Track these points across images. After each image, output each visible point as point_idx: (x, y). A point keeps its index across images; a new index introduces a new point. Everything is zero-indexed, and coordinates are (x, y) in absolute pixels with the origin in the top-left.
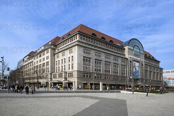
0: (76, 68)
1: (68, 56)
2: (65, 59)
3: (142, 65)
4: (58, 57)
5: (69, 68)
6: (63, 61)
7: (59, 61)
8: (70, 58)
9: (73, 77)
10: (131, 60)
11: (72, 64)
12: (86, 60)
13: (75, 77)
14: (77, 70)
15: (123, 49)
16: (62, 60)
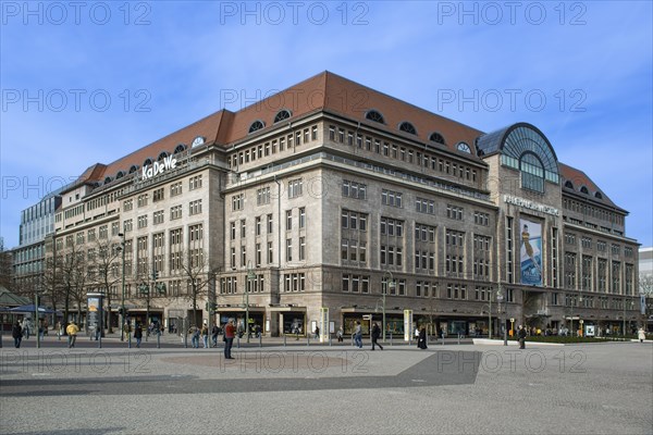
0: (316, 255)
1: (285, 206)
2: (270, 216)
3: (555, 229)
4: (238, 206)
5: (289, 251)
6: (264, 224)
7: (243, 221)
8: (293, 213)
9: (306, 290)
10: (511, 215)
11: (302, 239)
12: (351, 221)
13: (315, 289)
14: (320, 262)
15: (481, 169)
16: (258, 219)
